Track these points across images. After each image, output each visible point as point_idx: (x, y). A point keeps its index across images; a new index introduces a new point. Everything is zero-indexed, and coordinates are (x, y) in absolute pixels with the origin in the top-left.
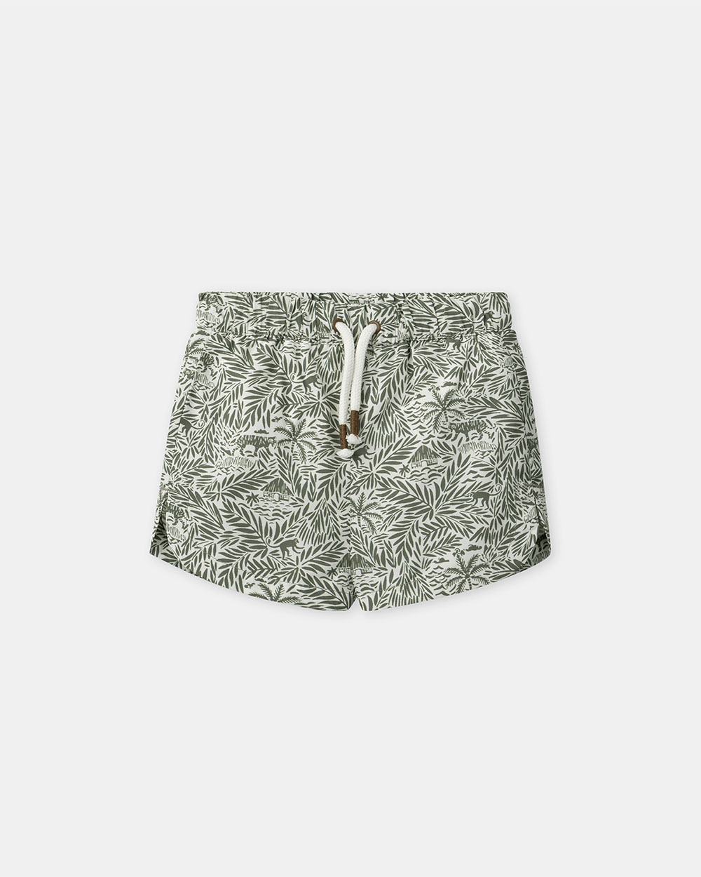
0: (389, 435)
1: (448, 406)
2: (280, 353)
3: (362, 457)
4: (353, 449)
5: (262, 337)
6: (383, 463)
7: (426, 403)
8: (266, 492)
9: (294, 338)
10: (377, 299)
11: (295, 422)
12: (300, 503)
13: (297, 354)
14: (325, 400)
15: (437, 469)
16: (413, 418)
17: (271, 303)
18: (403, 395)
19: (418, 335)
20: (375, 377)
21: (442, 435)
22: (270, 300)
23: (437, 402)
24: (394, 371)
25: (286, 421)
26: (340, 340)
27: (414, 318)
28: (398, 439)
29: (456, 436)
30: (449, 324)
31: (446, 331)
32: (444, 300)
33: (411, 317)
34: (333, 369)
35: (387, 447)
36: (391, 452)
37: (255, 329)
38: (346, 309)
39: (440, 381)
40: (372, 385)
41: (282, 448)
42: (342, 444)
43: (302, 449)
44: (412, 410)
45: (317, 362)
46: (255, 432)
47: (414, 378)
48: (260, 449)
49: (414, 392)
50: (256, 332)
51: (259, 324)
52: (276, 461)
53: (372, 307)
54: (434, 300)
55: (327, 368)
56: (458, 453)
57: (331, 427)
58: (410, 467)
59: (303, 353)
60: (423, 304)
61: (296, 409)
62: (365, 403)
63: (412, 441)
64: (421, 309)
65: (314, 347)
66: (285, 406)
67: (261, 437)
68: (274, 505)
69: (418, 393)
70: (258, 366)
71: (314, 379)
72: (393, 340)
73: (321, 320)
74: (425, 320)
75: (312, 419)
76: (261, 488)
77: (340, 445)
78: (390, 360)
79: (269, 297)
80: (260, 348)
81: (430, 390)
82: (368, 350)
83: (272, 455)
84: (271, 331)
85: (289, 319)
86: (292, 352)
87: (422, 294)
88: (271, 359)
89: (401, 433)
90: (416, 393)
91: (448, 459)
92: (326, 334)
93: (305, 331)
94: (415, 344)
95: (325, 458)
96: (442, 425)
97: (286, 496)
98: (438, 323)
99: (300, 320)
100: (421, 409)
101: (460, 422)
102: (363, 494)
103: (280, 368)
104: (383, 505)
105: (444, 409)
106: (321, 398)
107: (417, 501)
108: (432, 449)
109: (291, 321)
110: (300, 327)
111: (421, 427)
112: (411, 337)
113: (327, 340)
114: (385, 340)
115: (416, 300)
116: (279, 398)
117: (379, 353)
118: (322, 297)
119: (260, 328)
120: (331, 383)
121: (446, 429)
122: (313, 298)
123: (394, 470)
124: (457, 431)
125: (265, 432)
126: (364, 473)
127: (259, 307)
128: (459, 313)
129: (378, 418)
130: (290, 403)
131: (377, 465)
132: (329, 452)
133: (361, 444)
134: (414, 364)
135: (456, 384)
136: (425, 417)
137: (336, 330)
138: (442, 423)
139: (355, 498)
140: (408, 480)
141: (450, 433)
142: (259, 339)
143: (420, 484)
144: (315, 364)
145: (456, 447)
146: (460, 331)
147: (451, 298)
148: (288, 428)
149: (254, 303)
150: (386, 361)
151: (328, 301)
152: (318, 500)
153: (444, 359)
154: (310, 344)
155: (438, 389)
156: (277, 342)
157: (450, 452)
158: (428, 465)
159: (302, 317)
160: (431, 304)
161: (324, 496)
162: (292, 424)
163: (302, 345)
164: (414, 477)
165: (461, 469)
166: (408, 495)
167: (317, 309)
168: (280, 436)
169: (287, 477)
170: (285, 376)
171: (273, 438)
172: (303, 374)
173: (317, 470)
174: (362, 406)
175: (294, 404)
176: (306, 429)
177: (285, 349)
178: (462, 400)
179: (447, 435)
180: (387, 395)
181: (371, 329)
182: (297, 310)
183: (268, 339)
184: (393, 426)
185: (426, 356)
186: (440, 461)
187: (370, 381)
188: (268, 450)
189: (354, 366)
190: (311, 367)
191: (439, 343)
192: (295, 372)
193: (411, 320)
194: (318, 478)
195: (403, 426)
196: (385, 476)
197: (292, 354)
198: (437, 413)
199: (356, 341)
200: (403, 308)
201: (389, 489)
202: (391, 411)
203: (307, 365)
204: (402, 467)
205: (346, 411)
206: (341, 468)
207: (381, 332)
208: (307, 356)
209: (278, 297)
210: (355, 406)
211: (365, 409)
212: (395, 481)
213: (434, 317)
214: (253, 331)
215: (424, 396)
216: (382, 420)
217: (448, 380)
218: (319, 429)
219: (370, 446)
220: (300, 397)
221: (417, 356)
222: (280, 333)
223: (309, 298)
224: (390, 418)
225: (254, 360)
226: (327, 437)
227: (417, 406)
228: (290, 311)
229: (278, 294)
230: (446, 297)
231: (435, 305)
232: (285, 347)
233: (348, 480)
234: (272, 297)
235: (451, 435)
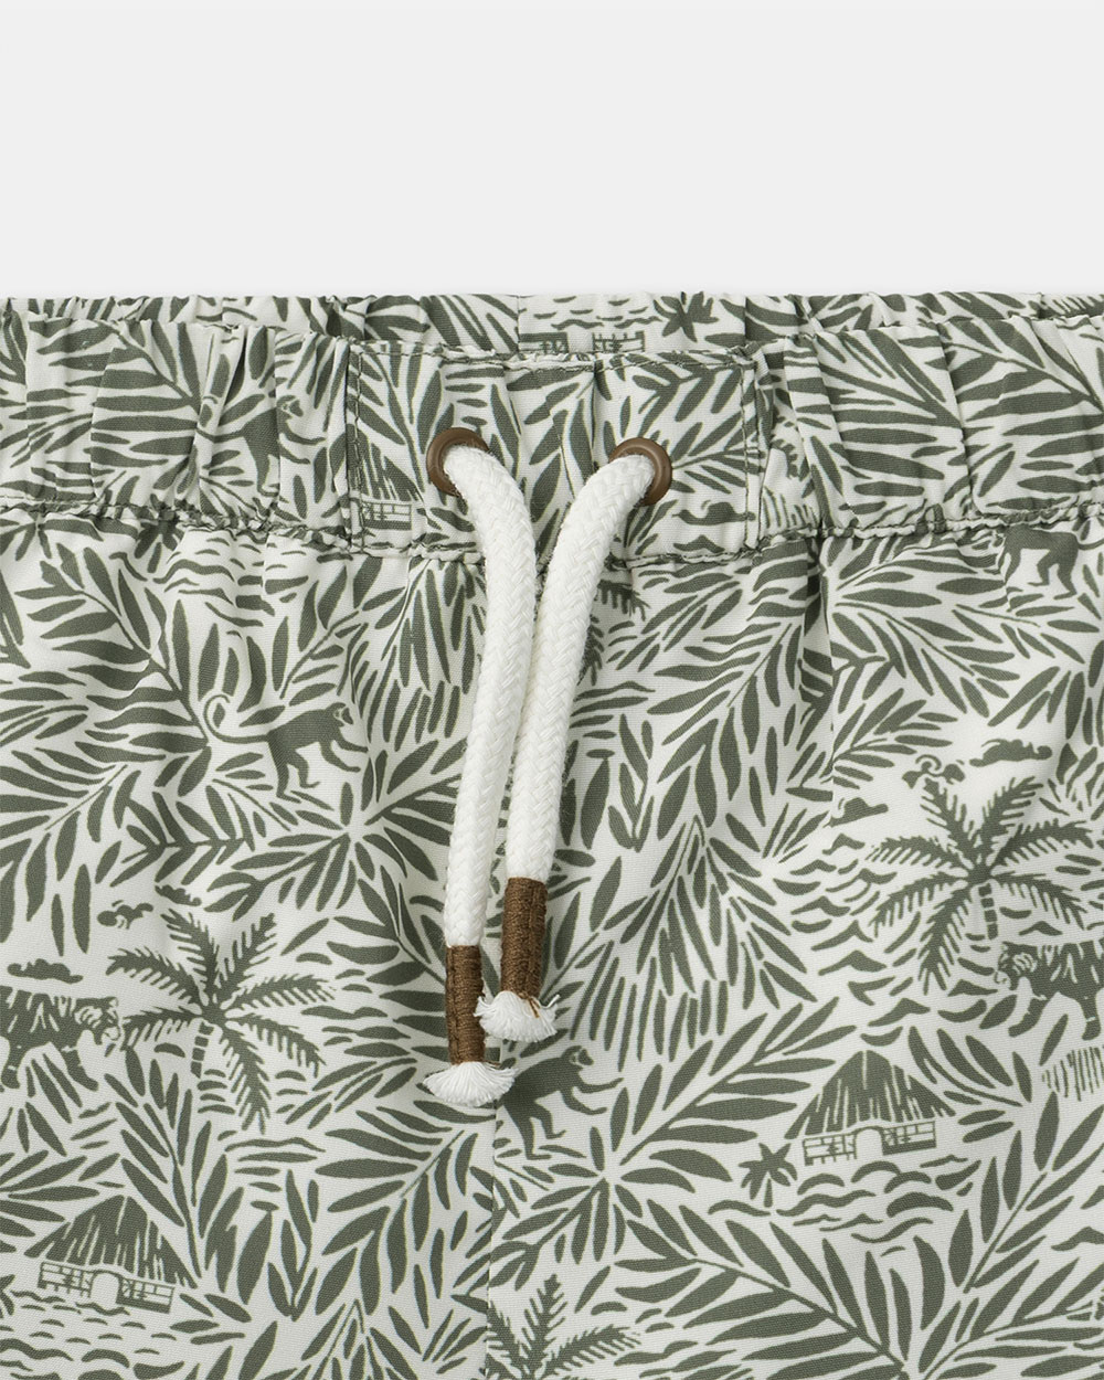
0: (698, 996)
1: (1000, 860)
2: (158, 590)
3: (552, 1102)
4: (509, 1063)
5: (68, 515)
6: (663, 1133)
7: (890, 844)
8: (52, 1266)
9: (231, 523)
10: (659, 326)
11: (221, 928)
12: (226, 1323)
13: (244, 602)
14: (378, 829)
15: (933, 1173)
16: (817, 915)
17: (120, 356)
18: (773, 805)
19: (861, 509)
20: (636, 716)
21: (965, 1002)
22: (111, 344)
23: (944, 839)
24: (734, 687)
25: (174, 921)
26: (463, 537)
27: (848, 426)
28: (737, 1018)
29: (1036, 1009)
30: (1021, 458)
31: (1007, 489)
32: (1007, 334)
33: (827, 419)
34: (425, 677)
35: (684, 1053)
36: (702, 1081)
37: (37, 480)
38: (500, 383)
39: (968, 735)
40: (619, 758)
41: (145, 1052)
42: (454, 1039)
43: (250, 1061)
44: (817, 875)
45: (344, 642)
46: (14, 970)
47: (835, 718)
48: (35, 1054)
49: (830, 786)
50: (41, 492)
51: (58, 455)
52: (113, 1112)
53: (633, 371)
54: (957, 335)
55: (395, 674)
56: (1041, 1094)
57: (402, 957)
58: (795, 1157)
59: (273, 600)
60: (896, 356)
61: (227, 868)
62: (577, 844)
63: (812, 1029)
64: (885, 381)
65: (332, 570)
66: (168, 853)
67: (42, 998)
68: (92, 1332)
69: (848, 795)
70: (42, 650)
71: (324, 727)
72: (731, 535)
73: (374, 437)
74: (902, 438)
75: (309, 914)
76: (28, 1243)
77: (443, 1042)
78: (715, 630)
79: (105, 332)
80: (56, 562)
81: (910, 778)
82: (604, 586)
83: (92, 1085)
84: (116, 490)
85: (211, 427)
86: (219, 593)
87: (895, 302)
88: (106, 620)
89: (758, 988)
90: (843, 794)
91: (986, 1126)
92: (397, 509)
93: (287, 491)
94: (847, 555)
95: (368, 1102)
96: (966, 951)
97: (156, 1287)
98: (969, 451)
99: (267, 435)
100: (866, 876)
101: (1059, 942)
102: (552, 1284)
103: (153, 667)
104: (654, 1343)
105: (980, 875)
106: (359, 816)
107: (827, 1328)
108: (911, 1070)
109: (218, 439)
110: (263, 469)
111: (858, 961)
112: (826, 520)
113: (397, 537)
114: (692, 533)
115: (861, 336)
116: (140, 812)
117: (656, 599)
118: (380, 319)
119: (59, 473)
120: (410, 746)
121: (986, 971)
122: (335, 326)
123: (715, 1170)
124: (1044, 984)
125: (61, 973)
126: (562, 1182)
127: (55, 378)
128: (1075, 398)
129: (642, 916)
130: (194, 835)
131: (629, 1141)
132: (389, 1075)
133: (549, 1041)
134: (838, 650)
135: (1045, 753)
136: (883, 909)
137: (446, 488)
138: (965, 945)
139: (512, 1302)
140: (786, 1224)
141: (1004, 991)
142: (55, 525)
143: (843, 1242)
144: (336, 650)
145: (1031, 1063)
146: (1078, 487)
147: (1042, 325)
148: (180, 956)
149: (32, 361)
150: (695, 637)
151: (409, 340)
152: (320, 1309)
153: (993, 626)
154: (313, 553)
155: (954, 773)
156: (144, 538)
157: (1000, 1089)
158: (887, 1150)
159: (273, 421)
160: (936, 353)
161: (352, 1289)
162: (200, 938)
163: (269, 555)
164: (816, 1210)
165: (1053, 1177)
166: (780, 1296)
167: (352, 380)
168: (137, 994)
169: (167, 1191)
170: (175, 707)
171: (103, 1004)
172: (271, 697)
173: (324, 1160)
174: (566, 856)
175: (215, 842)
176: (273, 965)
177: (181, 574)
178: (1074, 833)
179: (991, 1002)
180: (691, 806)
181: (623, 479)
182: (250, 387)
183: (100, 524)
184: (718, 955)
185: (900, 613)
186: (948, 1133)
187: (607, 735)
188: (72, 1059)
189: (533, 664)
190: (310, 665)
191: (968, 551)
192: (230, 687)
193: (829, 438)
194: (326, 1199)
195: (771, 956)
196: (670, 1197)
197: (216, 601)
198: (944, 893)
199: (544, 543)
200: (790, 373)
201: (684, 1262)
202: (710, 880)
203: (294, 654)
204: (759, 1157)
205: (483, 878)
206: (446, 1153)
207: (671, 495)
208: (292, 612)
209: (155, 329)
210: (529, 855)
211: (576, 873)
212: (718, 1223)
213: (947, 420)
214: (23, 486)
215: (882, 809)
216: (664, 924)
217: (1009, 731)
218: (341, 963)
219: (594, 1048)
220: (249, 809)
221: (851, 613)
222: (161, 495)
223: (314, 325)
224: (702, 917)
225: (27, 624)
226: (383, 1005)
227: (844, 856)
228: (217, 389)
229: (152, 311)
230: (1017, 323)
231: (957, 362)
232: (184, 564)
233: (478, 1215)
234: (123, 328)
235: (1007, 1006)
